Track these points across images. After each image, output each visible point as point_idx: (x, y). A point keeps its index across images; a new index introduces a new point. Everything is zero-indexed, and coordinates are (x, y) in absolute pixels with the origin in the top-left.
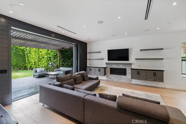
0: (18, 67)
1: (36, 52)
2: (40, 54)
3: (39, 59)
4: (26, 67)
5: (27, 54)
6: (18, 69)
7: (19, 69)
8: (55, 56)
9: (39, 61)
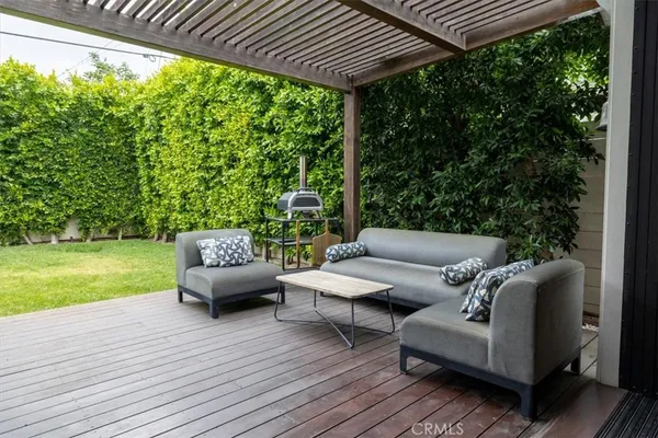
0: (105, 223)
1: (188, 127)
2: (214, 135)
3: (208, 169)
4: (142, 223)
5: (144, 150)
6: (105, 233)
7: (111, 231)
8: (315, 138)
9: (208, 188)
